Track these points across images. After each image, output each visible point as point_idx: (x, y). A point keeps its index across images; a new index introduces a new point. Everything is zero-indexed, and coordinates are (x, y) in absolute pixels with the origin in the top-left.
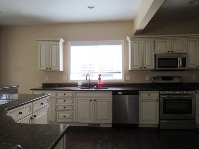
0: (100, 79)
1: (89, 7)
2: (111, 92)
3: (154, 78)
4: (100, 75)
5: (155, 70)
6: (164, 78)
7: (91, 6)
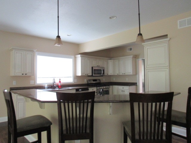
0: (60, 82)
1: (68, 35)
2: (75, 90)
3: (90, 80)
4: (60, 79)
5: (92, 76)
6: (94, 80)
7: (69, 35)
